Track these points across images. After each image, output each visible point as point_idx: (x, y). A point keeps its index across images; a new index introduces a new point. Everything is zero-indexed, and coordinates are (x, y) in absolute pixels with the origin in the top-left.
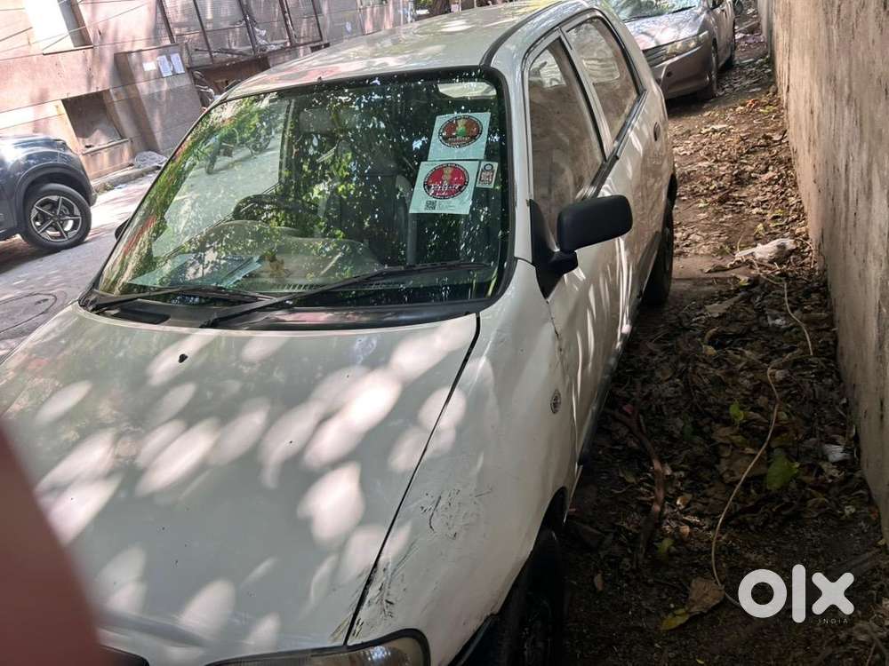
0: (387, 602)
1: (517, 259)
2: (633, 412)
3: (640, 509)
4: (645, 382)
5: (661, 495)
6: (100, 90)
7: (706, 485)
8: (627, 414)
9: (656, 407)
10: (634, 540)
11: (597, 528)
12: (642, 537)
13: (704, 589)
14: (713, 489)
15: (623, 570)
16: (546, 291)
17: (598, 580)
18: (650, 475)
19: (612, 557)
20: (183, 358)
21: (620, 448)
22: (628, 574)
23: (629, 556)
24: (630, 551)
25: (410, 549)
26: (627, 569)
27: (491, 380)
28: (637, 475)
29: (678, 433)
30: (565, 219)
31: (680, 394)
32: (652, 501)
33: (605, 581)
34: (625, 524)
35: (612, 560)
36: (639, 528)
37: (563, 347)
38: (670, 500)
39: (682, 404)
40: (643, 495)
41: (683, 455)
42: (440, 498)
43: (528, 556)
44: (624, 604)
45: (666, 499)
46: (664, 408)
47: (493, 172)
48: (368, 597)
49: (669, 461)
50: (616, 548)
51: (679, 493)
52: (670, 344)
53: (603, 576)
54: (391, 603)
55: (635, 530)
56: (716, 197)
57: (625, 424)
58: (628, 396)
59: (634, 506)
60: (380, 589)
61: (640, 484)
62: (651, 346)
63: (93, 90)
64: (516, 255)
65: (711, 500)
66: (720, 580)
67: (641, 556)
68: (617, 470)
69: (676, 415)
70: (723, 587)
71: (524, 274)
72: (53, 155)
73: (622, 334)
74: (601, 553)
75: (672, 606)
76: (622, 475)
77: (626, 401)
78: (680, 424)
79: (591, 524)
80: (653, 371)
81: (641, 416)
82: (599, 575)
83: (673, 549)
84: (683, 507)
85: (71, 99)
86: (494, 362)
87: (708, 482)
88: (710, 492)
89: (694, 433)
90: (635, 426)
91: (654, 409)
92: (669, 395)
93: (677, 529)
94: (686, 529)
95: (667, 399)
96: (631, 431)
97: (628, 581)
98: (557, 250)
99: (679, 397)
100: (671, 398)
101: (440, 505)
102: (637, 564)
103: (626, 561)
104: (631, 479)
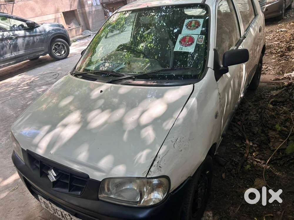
0: (159, 166)
1: (209, 67)
2: (241, 124)
3: (240, 155)
4: (246, 115)
5: (248, 151)
6: (74, 9)
7: (264, 150)
8: (239, 125)
9: (249, 123)
10: (237, 164)
11: (225, 159)
12: (240, 164)
13: (260, 182)
14: (266, 151)
15: (232, 173)
16: (217, 79)
17: (223, 175)
18: (244, 145)
19: (229, 169)
20: (101, 91)
21: (235, 135)
22: (234, 175)
23: (235, 169)
24: (235, 167)
25: (167, 152)
26: (234, 173)
27: (196, 106)
28: (240, 144)
29: (256, 132)
30: (226, 56)
31: (258, 119)
32: (245, 153)
33: (226, 176)
34: (234, 159)
35: (229, 170)
36: (239, 161)
37: (221, 98)
38: (251, 153)
39: (258, 123)
40: (242, 151)
41: (257, 139)
42: (177, 139)
43: (203, 161)
44: (232, 184)
45: (249, 153)
46: (252, 123)
47: (203, 39)
48: (154, 165)
49: (252, 141)
50: (231, 166)
51: (254, 151)
52: (256, 103)
53: (225, 175)
54: (161, 167)
55: (237, 161)
56: (279, 54)
57: (238, 128)
58: (240, 119)
59: (238, 154)
60: (158, 163)
61: (241, 147)
62: (250, 103)
63: (72, 9)
64: (208, 66)
65: (265, 155)
66: (265, 180)
67: (239, 170)
68: (234, 143)
69: (256, 126)
70: (266, 182)
71: (210, 73)
72: (59, 30)
73: (240, 97)
74: (225, 167)
75: (248, 186)
76: (235, 144)
77: (239, 120)
78: (257, 129)
79: (223, 158)
80: (249, 112)
81: (244, 126)
82: (224, 174)
83: (250, 169)
84: (255, 156)
85: (65, 12)
86: (198, 99)
87: (265, 149)
88: (265, 152)
89: (262, 133)
90: (241, 129)
91: (248, 123)
92: (254, 120)
93: (252, 163)
94: (256, 163)
95: (254, 121)
96: (239, 130)
97: (234, 177)
98: (222, 66)
99: (258, 120)
100: (255, 121)
101: (177, 141)
102: (237, 172)
103: (234, 170)
104: (238, 145)
